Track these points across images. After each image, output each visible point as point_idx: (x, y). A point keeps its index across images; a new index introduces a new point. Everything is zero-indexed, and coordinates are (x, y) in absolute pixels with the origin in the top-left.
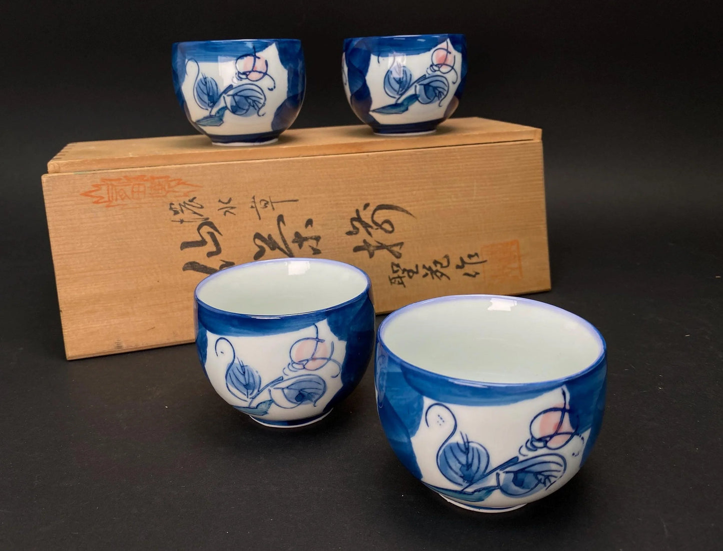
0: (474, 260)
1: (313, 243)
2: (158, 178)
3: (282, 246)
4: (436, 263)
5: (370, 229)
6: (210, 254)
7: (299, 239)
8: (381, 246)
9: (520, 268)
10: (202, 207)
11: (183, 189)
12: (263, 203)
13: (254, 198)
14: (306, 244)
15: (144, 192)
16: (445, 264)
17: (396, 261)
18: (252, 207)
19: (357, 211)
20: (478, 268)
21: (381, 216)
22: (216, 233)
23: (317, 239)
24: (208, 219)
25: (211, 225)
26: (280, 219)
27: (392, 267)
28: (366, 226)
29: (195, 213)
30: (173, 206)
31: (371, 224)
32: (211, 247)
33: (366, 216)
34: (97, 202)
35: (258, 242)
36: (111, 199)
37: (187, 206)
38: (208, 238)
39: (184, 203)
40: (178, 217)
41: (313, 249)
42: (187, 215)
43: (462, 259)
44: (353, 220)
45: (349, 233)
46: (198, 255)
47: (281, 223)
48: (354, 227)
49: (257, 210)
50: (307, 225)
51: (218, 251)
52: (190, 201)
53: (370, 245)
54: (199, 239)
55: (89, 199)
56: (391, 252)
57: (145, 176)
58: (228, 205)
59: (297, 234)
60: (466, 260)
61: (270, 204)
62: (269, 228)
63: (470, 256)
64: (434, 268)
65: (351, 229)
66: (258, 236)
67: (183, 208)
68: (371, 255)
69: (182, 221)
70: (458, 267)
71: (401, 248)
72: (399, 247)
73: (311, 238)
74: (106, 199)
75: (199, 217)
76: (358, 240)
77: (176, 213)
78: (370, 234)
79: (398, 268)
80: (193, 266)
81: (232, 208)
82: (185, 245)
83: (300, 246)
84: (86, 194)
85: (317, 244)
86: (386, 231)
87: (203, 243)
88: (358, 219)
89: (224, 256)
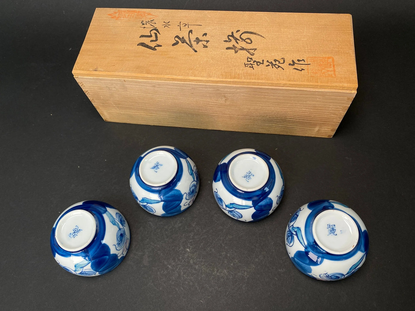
0: (301, 63)
1: (205, 43)
2: (140, 12)
3: (188, 42)
4: (275, 60)
5: (238, 41)
6: (152, 41)
7: (198, 40)
8: (243, 49)
9: (334, 71)
10: (155, 23)
11: (149, 16)
12: (184, 25)
13: (180, 23)
14: (200, 43)
15: (133, 16)
16: (282, 61)
17: (251, 57)
18: (178, 26)
19: (232, 33)
20: (303, 67)
21: (244, 36)
22: (158, 33)
23: (207, 41)
24: (156, 28)
25: (157, 30)
26: (191, 31)
27: (247, 59)
28: (236, 39)
29: (151, 25)
30: (143, 22)
31: (239, 38)
32: (154, 38)
33: (237, 35)
34: (113, 18)
35: (177, 39)
36: (119, 17)
37: (149, 22)
38: (153, 35)
39: (148, 21)
40: (143, 26)
41: (204, 45)
42: (148, 25)
43: (293, 61)
44: (229, 36)
45: (226, 41)
46: (146, 41)
47: (190, 33)
48: (229, 39)
49: (180, 27)
50: (203, 35)
51: (156, 40)
52: (151, 21)
53: (236, 47)
54: (150, 34)
55: (109, 16)
56: (249, 52)
58: (167, 24)
59: (197, 38)
60: (296, 62)
61: (187, 25)
62: (184, 34)
63: (299, 60)
64: (274, 63)
65: (227, 40)
66: (177, 37)
67: (147, 23)
68: (236, 52)
69: (144, 28)
70: (290, 64)
71: (255, 51)
72: (254, 50)
73: (204, 41)
74: (117, 17)
75: (153, 27)
76: (230, 45)
77: (143, 24)
78: (237, 43)
79: (251, 60)
80: (143, 44)
81: (169, 25)
82: (142, 36)
83: (197, 43)
84: (110, 15)
85: (207, 43)
86: (247, 42)
87: (151, 36)
88: (232, 36)
89: (158, 43)
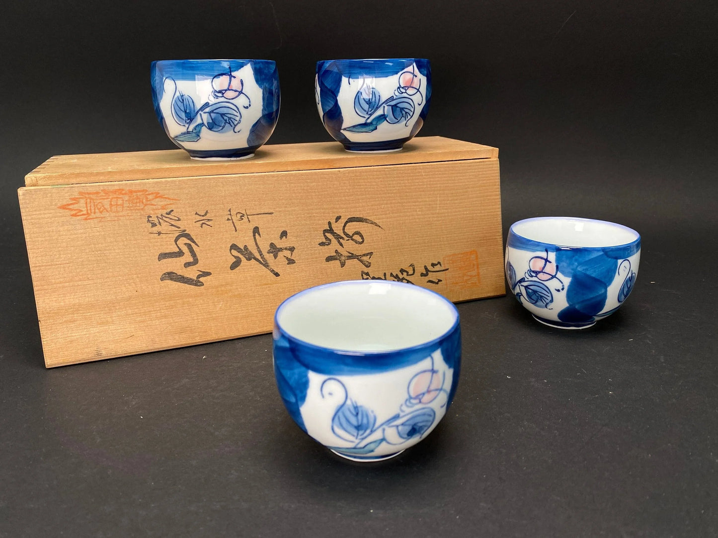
0: (437, 268)
1: (287, 253)
2: (136, 192)
3: (259, 257)
4: (402, 271)
5: (341, 240)
6: (187, 265)
7: (275, 250)
8: (352, 256)
9: (478, 274)
10: (179, 220)
11: (161, 203)
12: (239, 216)
13: (230, 211)
14: (280, 254)
15: (122, 205)
16: (411, 272)
17: (366, 270)
18: (228, 219)
19: (330, 223)
20: (440, 276)
21: (351, 228)
22: (192, 244)
23: (292, 249)
24: (185, 231)
25: (188, 236)
26: (256, 230)
27: (362, 275)
28: (338, 237)
29: (172, 225)
30: (150, 219)
31: (342, 235)
32: (188, 258)
33: (338, 228)
34: (75, 215)
35: (235, 253)
36: (89, 212)
37: (164, 218)
38: (185, 249)
39: (162, 215)
40: (155, 229)
41: (287, 258)
42: (164, 227)
43: (426, 268)
44: (325, 231)
45: (322, 244)
46: (176, 265)
47: (257, 234)
48: (326, 238)
49: (233, 222)
50: (281, 237)
51: (196, 261)
52: (167, 214)
53: (341, 255)
54: (178, 250)
55: (68, 213)
56: (361, 261)
57: (123, 190)
58: (204, 218)
59: (272, 245)
60: (430, 268)
61: (246, 216)
62: (245, 240)
63: (433, 265)
64: (401, 276)
65: (324, 240)
66: (234, 247)
67: (161, 220)
68: (343, 265)
69: (159, 233)
70: (422, 275)
71: (370, 257)
72: (369, 256)
73: (286, 249)
74: (85, 212)
75: (177, 229)
76: (330, 250)
77: (154, 225)
78: (341, 245)
79: (368, 277)
80: (170, 276)
81: (209, 220)
82: (163, 256)
83: (275, 257)
84: (64, 207)
85: (292, 254)
86: (356, 242)
87: (180, 254)
88: (331, 231)
89: (201, 266)
